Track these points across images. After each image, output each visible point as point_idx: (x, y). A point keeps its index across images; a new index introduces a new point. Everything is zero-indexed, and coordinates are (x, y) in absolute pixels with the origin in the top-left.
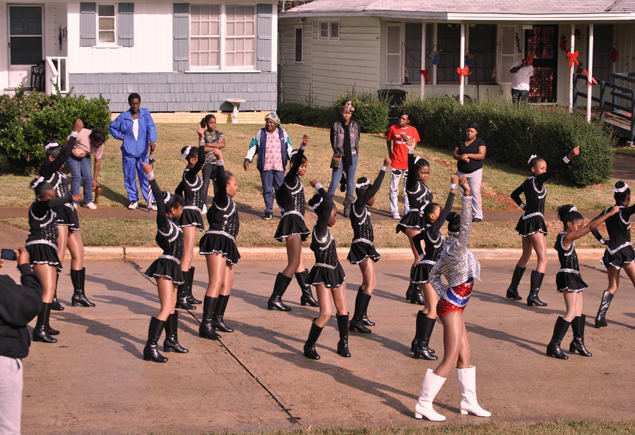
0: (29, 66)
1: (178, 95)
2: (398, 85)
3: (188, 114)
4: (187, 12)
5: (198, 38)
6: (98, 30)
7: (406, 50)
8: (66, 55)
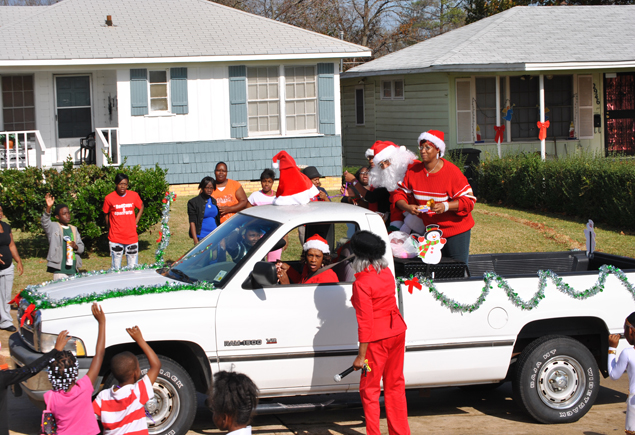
0: (78, 139)
1: (237, 163)
2: (470, 143)
3: (248, 183)
4: (244, 75)
5: (256, 102)
6: (149, 98)
7: (478, 106)
8: (117, 126)
